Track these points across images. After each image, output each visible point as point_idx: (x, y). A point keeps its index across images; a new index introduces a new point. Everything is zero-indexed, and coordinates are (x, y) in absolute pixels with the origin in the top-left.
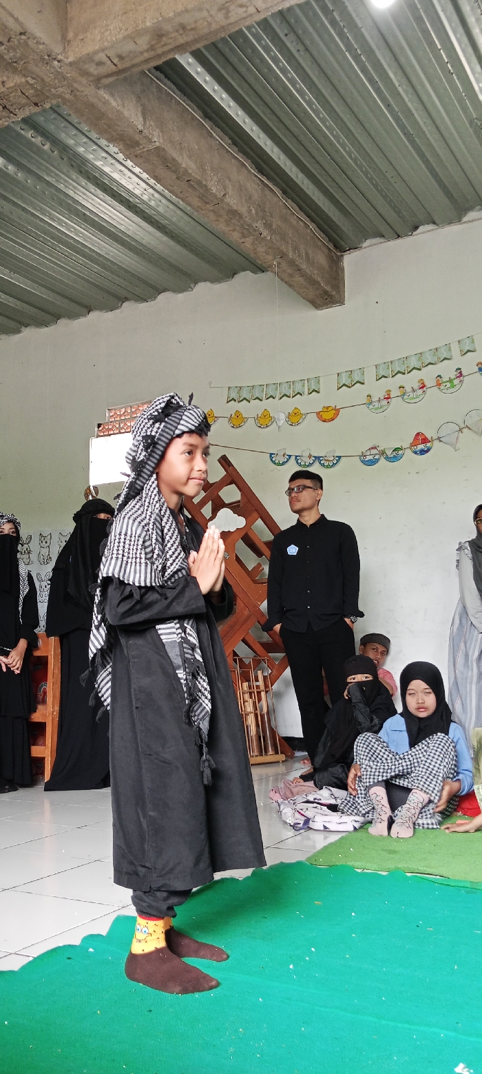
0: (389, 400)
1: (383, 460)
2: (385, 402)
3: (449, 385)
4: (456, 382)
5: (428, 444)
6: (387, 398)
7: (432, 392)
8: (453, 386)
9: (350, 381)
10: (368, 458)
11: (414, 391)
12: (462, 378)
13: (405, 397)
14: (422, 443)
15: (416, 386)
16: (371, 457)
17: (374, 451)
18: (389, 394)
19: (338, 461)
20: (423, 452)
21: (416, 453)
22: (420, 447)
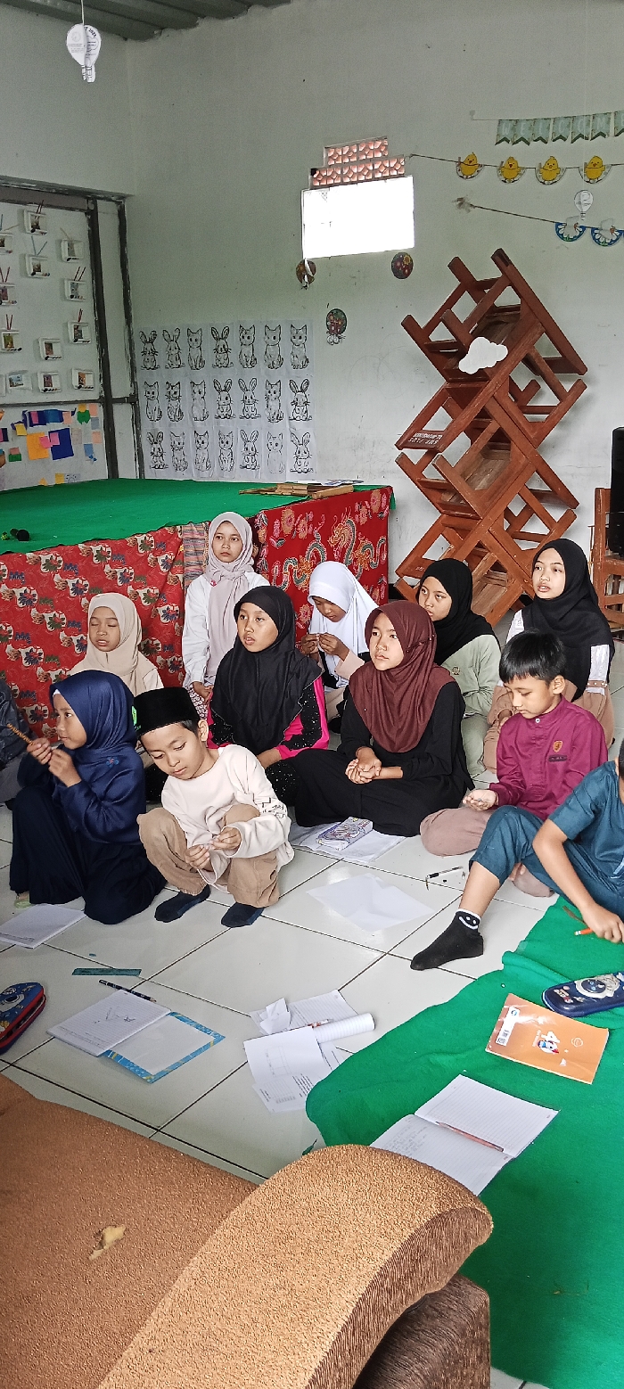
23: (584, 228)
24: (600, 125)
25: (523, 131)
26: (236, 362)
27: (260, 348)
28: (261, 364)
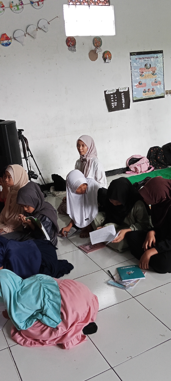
3: (16, 8)
4: (20, 7)
5: (10, 41)
7: (8, 11)
8: (18, 9)
12: (23, 5)
14: (5, 40)
20: (7, 45)
21: (3, 45)
22: (6, 42)
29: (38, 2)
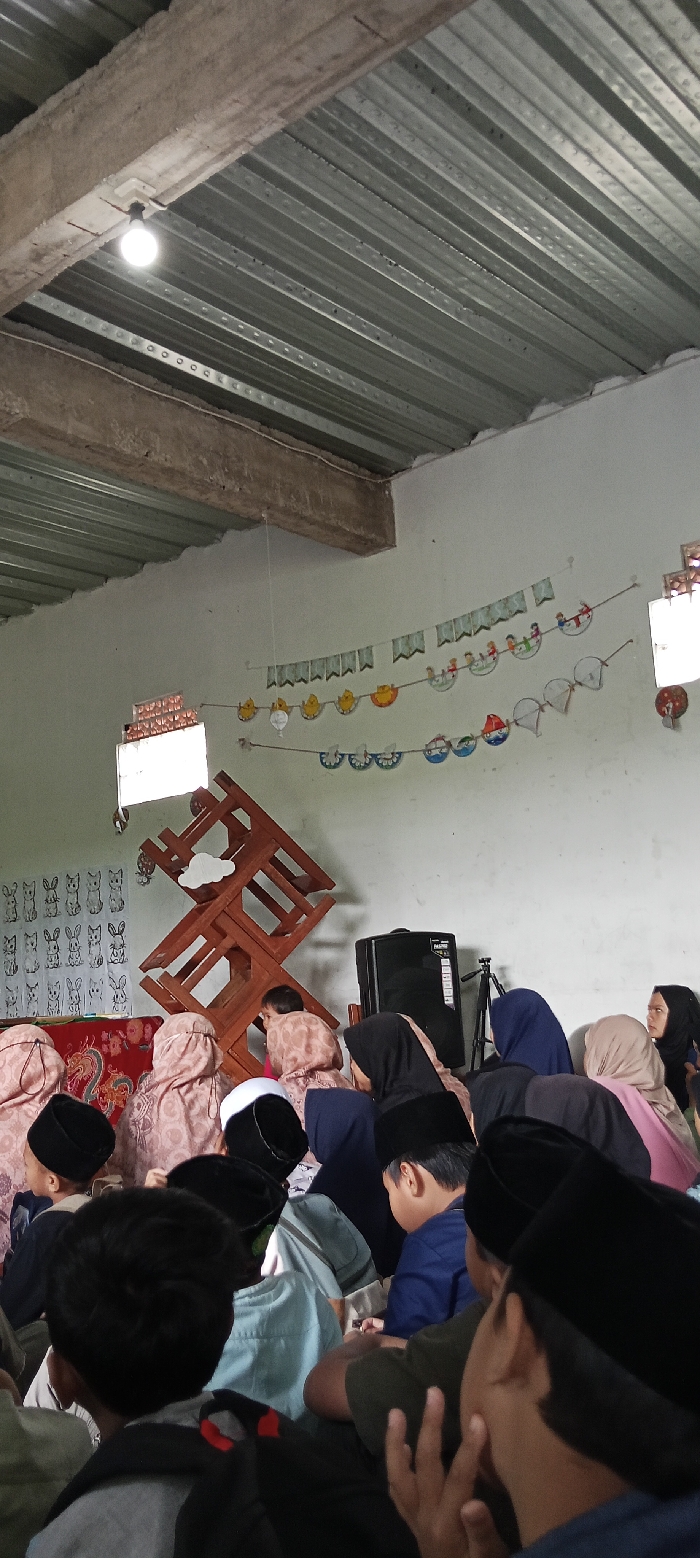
0: (454, 672)
1: (452, 754)
2: (449, 676)
3: (523, 646)
4: (532, 642)
5: (504, 730)
6: (452, 670)
7: (505, 658)
8: (529, 648)
9: (407, 649)
10: (435, 752)
11: (483, 657)
12: (539, 637)
13: (474, 667)
14: (496, 730)
15: (485, 651)
16: (436, 752)
17: (441, 743)
18: (454, 665)
19: (398, 759)
20: (498, 741)
21: (489, 742)
22: (495, 734)
23: (343, 755)
24: (348, 661)
25: (288, 675)
26: (64, 912)
27: (83, 895)
28: (85, 912)
29: (576, 619)
